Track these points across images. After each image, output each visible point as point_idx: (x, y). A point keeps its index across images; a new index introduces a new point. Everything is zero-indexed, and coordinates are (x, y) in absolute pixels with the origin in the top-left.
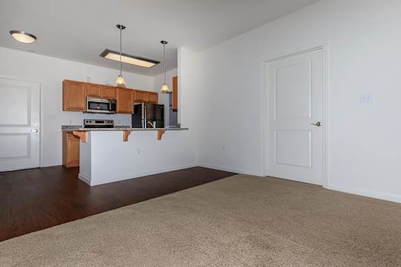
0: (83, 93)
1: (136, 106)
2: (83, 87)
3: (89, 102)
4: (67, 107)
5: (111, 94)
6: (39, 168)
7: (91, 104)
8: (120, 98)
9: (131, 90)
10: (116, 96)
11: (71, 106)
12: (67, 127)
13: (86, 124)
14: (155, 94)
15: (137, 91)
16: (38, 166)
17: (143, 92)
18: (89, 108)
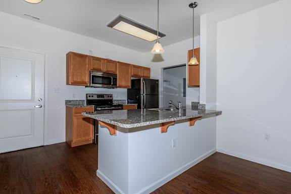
0: (87, 66)
1: (133, 81)
2: (87, 60)
3: (92, 76)
4: (72, 81)
5: (111, 69)
6: (43, 146)
7: (94, 78)
8: (119, 72)
9: (129, 64)
10: (116, 70)
11: (75, 80)
12: (70, 101)
13: (89, 98)
14: (148, 69)
15: (135, 66)
16: (42, 145)
17: (139, 67)
18: (93, 83)
